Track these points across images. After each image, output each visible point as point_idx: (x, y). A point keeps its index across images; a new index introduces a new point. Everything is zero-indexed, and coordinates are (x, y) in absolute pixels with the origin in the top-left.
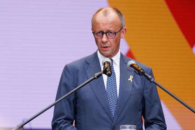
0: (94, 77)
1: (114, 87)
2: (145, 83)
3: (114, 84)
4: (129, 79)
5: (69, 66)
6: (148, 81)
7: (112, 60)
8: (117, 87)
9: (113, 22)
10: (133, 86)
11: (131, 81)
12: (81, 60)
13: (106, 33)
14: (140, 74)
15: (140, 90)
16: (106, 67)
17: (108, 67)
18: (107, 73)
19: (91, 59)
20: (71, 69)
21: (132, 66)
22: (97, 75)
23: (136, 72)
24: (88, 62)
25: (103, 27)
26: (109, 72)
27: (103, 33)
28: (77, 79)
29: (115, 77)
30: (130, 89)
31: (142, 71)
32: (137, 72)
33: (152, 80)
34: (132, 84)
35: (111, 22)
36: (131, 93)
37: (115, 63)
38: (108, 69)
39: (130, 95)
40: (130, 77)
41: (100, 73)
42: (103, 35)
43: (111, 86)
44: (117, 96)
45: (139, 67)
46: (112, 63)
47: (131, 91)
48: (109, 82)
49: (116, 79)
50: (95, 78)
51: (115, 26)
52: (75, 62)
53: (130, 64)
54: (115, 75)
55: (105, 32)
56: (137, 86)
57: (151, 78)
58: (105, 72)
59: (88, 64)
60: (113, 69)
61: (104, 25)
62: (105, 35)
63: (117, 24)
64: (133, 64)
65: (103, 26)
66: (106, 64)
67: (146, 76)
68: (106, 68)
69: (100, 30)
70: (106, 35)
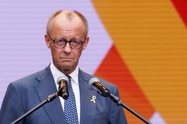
0: (47, 99)
1: (73, 111)
2: (110, 105)
3: (74, 106)
4: (92, 101)
5: (14, 85)
6: (114, 103)
7: (70, 78)
8: (77, 110)
9: (79, 28)
10: (97, 109)
11: (95, 102)
12: (29, 76)
13: (70, 42)
14: (104, 95)
15: (106, 113)
16: (62, 87)
17: (65, 87)
18: (63, 95)
19: (42, 76)
20: (18, 89)
21: (94, 84)
22: (51, 97)
23: (99, 93)
24: (39, 79)
25: (67, 35)
26: (66, 94)
27: (66, 41)
28: (27, 101)
29: (75, 99)
30: (93, 113)
31: (106, 91)
32: (101, 93)
33: (120, 102)
34: (95, 106)
35: (77, 29)
36: (95, 118)
37: (73, 80)
38: (64, 90)
39: (94, 120)
40: (93, 98)
41: (54, 94)
42: (66, 44)
43: (70, 109)
44: (78, 122)
45: (103, 86)
46: (70, 81)
47: (95, 115)
48: (67, 105)
49: (75, 101)
50: (48, 101)
51: (81, 33)
52: (21, 79)
53: (93, 82)
54: (74, 96)
55: (68, 40)
56: (101, 109)
57: (119, 100)
58: (60, 93)
59: (39, 82)
60: (71, 88)
61: (69, 32)
62: (68, 44)
63: (83, 32)
64: (96, 83)
65: (67, 33)
66: (62, 83)
67: (112, 98)
68: (62, 89)
69: (62, 37)
70: (70, 44)
